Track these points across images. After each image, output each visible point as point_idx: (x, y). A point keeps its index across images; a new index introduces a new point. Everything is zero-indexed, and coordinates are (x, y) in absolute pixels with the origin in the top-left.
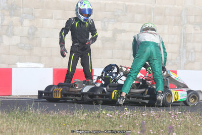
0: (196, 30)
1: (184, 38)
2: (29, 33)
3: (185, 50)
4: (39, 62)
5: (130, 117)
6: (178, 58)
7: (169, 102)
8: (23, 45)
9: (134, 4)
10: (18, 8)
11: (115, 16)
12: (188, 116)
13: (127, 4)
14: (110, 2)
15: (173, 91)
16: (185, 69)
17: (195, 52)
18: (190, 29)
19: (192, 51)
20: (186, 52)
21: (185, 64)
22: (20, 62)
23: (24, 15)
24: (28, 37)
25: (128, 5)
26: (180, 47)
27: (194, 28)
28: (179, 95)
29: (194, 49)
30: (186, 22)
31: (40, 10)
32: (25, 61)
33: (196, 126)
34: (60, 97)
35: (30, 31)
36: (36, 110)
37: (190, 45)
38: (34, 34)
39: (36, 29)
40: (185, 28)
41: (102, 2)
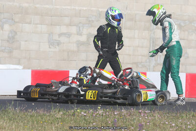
1: (153, 42)
2: (9, 37)
4: (19, 64)
5: (102, 115)
6: (147, 60)
7: (139, 101)
8: (3, 48)
11: (89, 21)
12: (157, 115)
13: (100, 10)
14: (84, 9)
15: (143, 92)
16: (154, 71)
17: (163, 55)
19: (161, 54)
21: (154, 67)
23: (4, 20)
24: (8, 41)
25: (101, 12)
26: (149, 51)
28: (149, 95)
30: (155, 27)
31: (20, 15)
32: (5, 63)
33: (164, 124)
34: (37, 97)
35: (10, 35)
36: (15, 109)
38: (13, 38)
39: (16, 33)
40: (154, 33)
41: (77, 8)
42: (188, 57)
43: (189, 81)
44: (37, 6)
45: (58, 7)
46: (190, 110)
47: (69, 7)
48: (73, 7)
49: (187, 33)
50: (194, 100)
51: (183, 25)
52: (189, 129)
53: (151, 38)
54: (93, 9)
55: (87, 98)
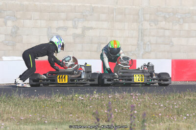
0: (151, 26)
1: (141, 33)
2: (12, 32)
3: (142, 43)
5: (98, 99)
6: (137, 49)
8: (7, 42)
9: (99, 6)
10: (2, 11)
11: (84, 15)
12: (147, 97)
13: (93, 5)
14: (79, 5)
16: (143, 58)
17: (151, 44)
18: (146, 25)
19: (149, 43)
20: (144, 44)
21: (143, 54)
22: (5, 56)
23: (7, 17)
24: (11, 35)
25: (94, 7)
26: (138, 41)
27: (150, 24)
29: (149, 41)
30: (142, 19)
31: (21, 12)
32: (9, 56)
33: (154, 104)
35: (13, 30)
36: (19, 95)
37: (146, 39)
38: (16, 32)
39: (18, 28)
40: (142, 25)
41: (72, 4)
42: (173, 45)
43: (175, 67)
44: (37, 3)
45: (55, 4)
46: (176, 92)
47: (65, 4)
48: (68, 4)
49: (171, 24)
50: (179, 83)
51: (167, 17)
52: (176, 108)
53: (139, 29)
54: (86, 5)
55: (135, 81)
